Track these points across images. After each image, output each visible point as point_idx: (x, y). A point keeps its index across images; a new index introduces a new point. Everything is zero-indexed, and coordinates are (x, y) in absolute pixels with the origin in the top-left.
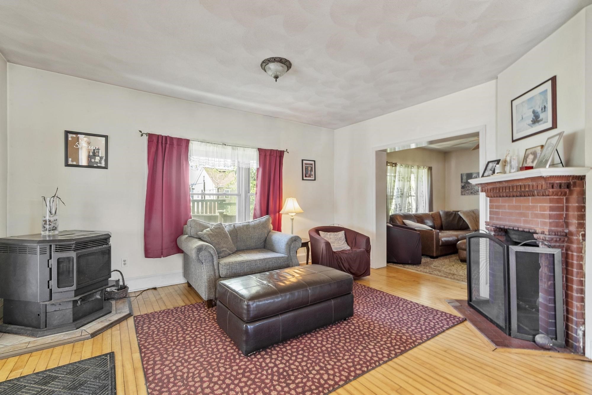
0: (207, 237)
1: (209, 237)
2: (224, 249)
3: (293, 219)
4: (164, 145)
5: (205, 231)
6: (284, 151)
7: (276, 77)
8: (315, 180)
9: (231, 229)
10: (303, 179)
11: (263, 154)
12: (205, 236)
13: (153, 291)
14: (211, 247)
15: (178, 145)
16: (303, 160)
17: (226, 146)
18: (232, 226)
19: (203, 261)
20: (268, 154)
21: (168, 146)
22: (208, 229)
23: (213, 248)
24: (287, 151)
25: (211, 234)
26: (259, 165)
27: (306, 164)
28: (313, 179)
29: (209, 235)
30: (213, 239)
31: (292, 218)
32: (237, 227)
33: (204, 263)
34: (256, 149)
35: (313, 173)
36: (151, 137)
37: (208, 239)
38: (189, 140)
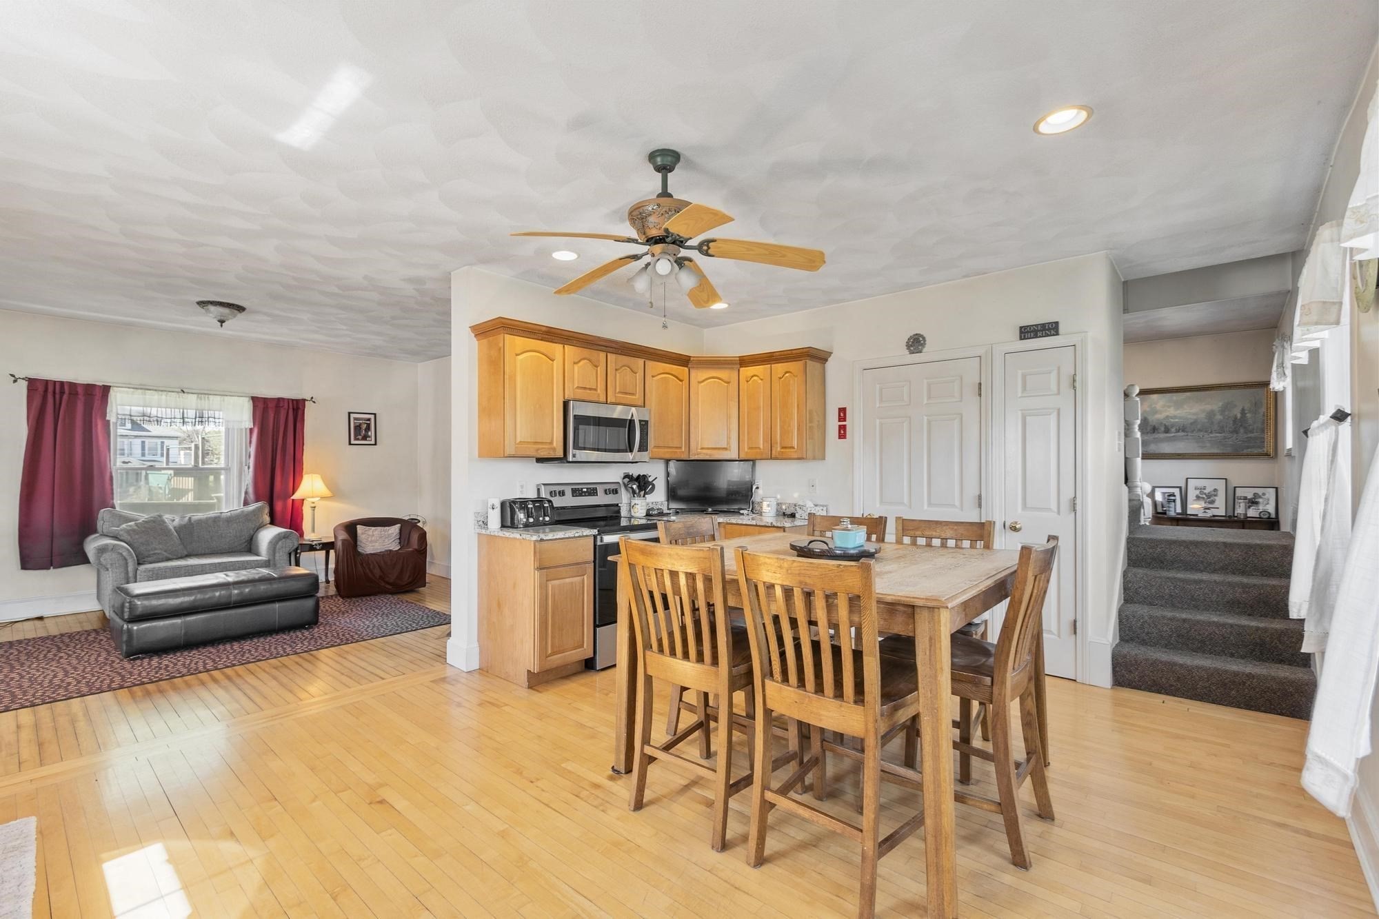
0: (125, 535)
1: (129, 535)
2: (156, 552)
3: (315, 507)
4: (57, 396)
5: (124, 526)
6: (304, 400)
7: (222, 322)
8: (375, 444)
9: (183, 523)
10: (350, 444)
11: (261, 405)
12: (121, 533)
13: (38, 623)
14: (123, 547)
15: (88, 394)
16: (349, 413)
17: (186, 394)
18: (187, 518)
19: (109, 566)
20: (271, 405)
21: (65, 397)
22: (132, 523)
23: (128, 550)
24: (313, 400)
25: (134, 530)
26: (252, 424)
27: (355, 419)
28: (373, 442)
29: (128, 532)
30: (137, 537)
31: (313, 505)
32: (195, 521)
33: (110, 570)
34: (247, 399)
35: (371, 433)
36: (32, 384)
37: (126, 537)
38: (110, 386)
